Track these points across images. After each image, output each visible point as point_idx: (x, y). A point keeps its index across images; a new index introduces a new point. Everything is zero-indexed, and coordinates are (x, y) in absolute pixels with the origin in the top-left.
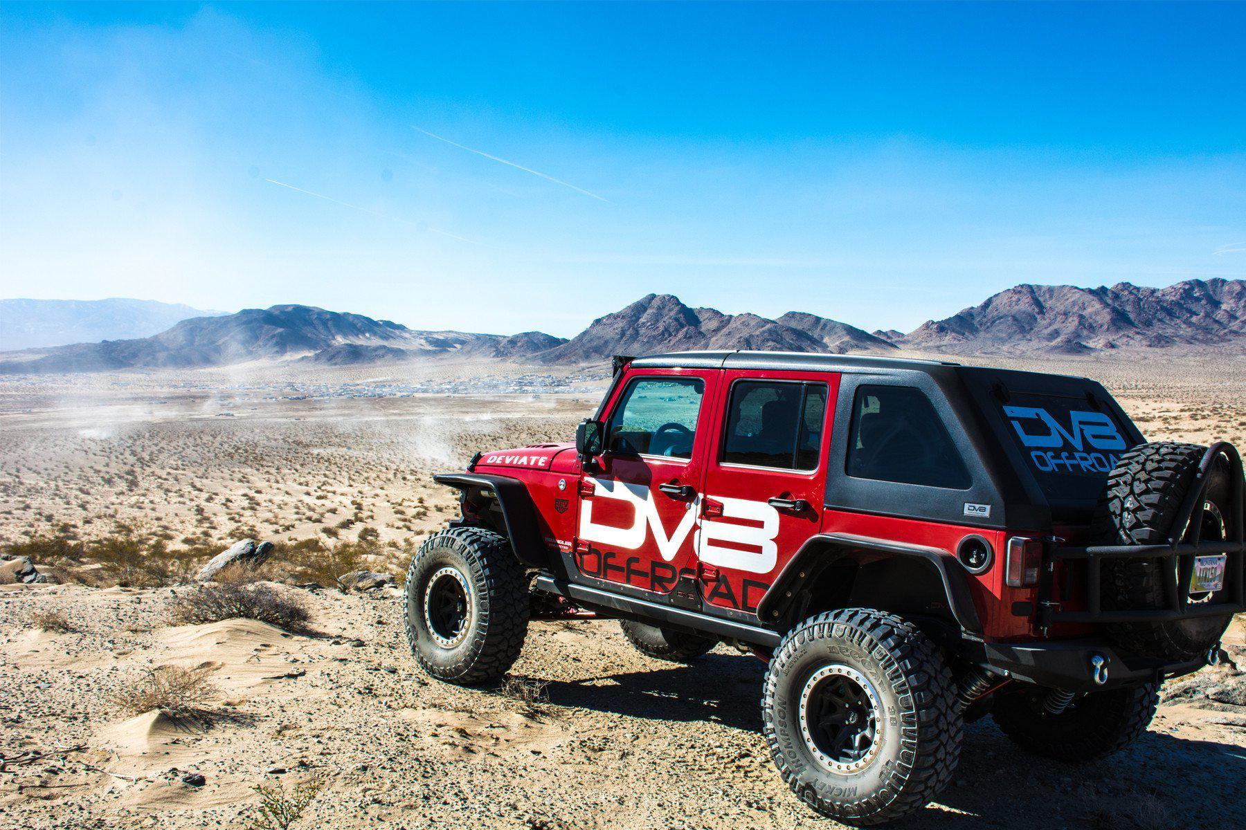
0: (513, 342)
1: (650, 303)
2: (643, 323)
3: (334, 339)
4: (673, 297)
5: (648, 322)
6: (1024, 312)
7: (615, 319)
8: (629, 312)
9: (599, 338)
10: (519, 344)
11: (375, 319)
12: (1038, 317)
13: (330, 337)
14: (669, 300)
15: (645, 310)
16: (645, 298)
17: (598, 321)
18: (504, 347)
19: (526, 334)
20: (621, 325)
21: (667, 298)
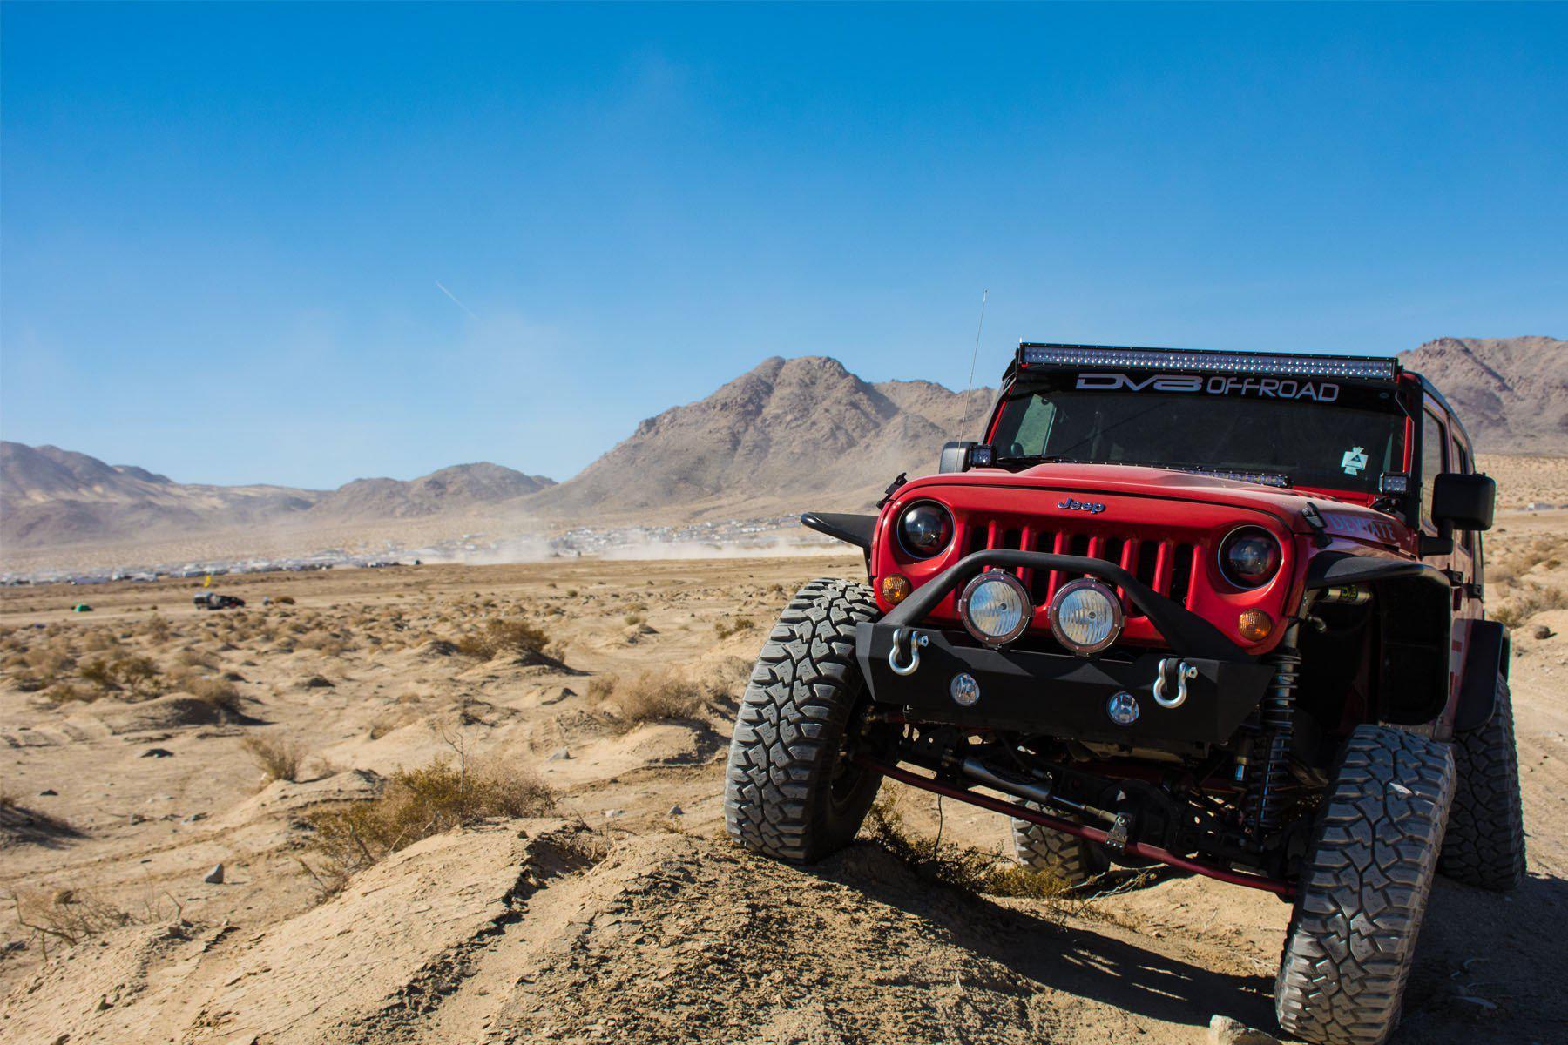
0: (437, 484)
1: (776, 375)
2: (776, 417)
3: (24, 496)
4: (829, 359)
5: (786, 413)
6: (1470, 389)
7: (704, 411)
8: (736, 393)
9: (677, 453)
10: (451, 489)
11: (110, 462)
12: (1502, 396)
13: (17, 494)
14: (822, 367)
15: (769, 390)
16: (764, 367)
17: (651, 424)
18: (420, 496)
19: (465, 468)
20: (723, 422)
21: (816, 363)
